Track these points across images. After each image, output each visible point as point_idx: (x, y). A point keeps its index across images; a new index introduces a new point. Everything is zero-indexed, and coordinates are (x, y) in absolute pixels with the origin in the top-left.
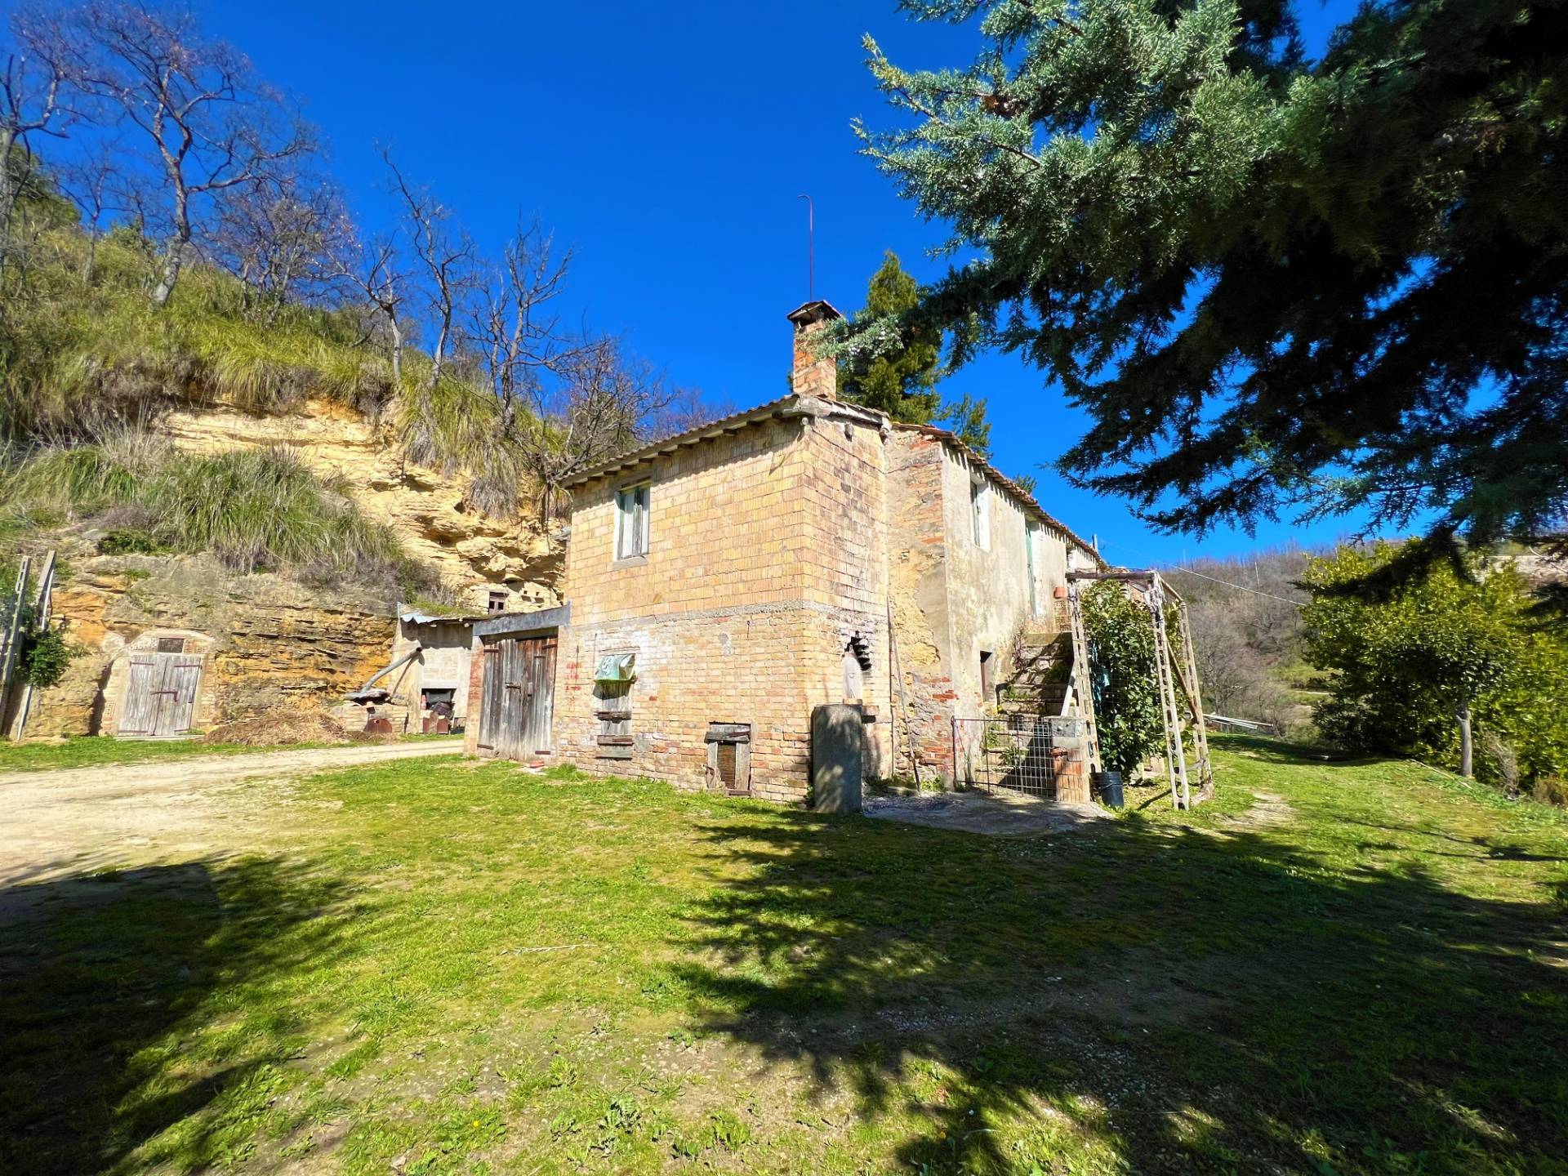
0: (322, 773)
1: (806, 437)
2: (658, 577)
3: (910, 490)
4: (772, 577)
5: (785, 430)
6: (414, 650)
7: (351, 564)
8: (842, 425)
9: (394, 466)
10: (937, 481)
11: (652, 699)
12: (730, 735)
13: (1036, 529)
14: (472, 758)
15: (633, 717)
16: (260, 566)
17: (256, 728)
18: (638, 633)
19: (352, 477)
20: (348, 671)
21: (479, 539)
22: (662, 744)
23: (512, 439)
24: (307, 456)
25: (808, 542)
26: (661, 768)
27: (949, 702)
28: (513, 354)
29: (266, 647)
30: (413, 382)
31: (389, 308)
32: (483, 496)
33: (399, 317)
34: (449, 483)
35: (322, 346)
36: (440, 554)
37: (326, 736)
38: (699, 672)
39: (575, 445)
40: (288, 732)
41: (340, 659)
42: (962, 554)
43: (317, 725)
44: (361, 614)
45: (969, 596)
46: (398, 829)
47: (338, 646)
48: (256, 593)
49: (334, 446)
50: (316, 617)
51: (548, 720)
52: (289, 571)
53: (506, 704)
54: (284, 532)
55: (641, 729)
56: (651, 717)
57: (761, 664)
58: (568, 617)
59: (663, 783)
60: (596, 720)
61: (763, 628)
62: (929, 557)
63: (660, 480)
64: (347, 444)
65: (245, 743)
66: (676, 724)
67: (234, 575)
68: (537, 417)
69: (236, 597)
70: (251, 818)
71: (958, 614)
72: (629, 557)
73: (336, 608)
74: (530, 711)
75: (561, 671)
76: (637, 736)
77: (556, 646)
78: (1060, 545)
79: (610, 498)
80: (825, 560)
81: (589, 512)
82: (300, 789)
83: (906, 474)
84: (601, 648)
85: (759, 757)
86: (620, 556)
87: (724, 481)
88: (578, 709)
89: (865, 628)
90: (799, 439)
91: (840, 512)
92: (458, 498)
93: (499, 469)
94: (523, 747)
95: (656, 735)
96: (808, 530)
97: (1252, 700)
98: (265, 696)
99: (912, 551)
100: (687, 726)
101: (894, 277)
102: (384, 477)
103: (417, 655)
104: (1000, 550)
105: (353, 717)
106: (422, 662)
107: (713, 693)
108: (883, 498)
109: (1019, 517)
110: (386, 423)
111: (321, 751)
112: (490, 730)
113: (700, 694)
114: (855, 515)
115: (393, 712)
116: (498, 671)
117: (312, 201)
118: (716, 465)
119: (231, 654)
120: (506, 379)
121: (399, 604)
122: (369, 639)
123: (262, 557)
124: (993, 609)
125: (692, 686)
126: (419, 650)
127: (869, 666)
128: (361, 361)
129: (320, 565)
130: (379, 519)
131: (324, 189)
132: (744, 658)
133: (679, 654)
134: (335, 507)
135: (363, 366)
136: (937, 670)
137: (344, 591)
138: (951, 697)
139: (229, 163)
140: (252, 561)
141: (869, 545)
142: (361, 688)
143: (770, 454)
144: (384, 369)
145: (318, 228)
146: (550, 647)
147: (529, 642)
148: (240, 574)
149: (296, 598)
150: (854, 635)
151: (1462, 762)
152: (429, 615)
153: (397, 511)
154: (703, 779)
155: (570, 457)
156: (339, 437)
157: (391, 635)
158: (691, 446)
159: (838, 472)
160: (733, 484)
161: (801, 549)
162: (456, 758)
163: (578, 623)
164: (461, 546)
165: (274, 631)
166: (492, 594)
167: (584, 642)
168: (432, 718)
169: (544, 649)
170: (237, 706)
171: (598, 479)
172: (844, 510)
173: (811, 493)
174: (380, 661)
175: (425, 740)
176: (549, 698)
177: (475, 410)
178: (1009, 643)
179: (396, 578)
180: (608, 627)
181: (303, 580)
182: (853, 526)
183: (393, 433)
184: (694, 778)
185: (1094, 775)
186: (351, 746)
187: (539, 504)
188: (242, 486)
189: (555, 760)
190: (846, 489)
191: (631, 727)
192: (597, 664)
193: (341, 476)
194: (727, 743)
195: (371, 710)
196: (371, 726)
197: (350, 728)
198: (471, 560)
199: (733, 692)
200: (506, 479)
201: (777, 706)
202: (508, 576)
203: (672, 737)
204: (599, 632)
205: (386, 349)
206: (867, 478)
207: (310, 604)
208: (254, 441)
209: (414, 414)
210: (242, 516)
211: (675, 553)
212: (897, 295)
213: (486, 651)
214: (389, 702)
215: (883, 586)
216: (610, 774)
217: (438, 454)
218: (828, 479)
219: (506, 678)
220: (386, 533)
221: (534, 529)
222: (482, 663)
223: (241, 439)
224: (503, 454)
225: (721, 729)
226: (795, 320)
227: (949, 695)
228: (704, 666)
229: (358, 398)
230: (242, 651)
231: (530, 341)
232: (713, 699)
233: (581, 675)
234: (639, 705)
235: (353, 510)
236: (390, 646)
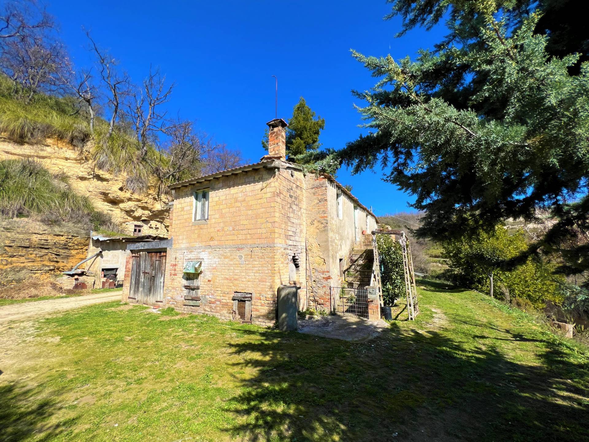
0: (50, 317)
1: (276, 177)
2: (212, 230)
3: (315, 197)
4: (262, 233)
5: (268, 173)
6: (98, 252)
7: (68, 213)
8: (290, 171)
9: (90, 170)
10: (325, 194)
11: (209, 281)
12: (243, 298)
13: (357, 209)
14: (126, 304)
15: (201, 288)
16: (20, 214)
17: (17, 291)
18: (203, 253)
19: (69, 174)
20: (65, 261)
21: (130, 203)
22: (213, 300)
23: (145, 161)
24: (46, 164)
25: (277, 219)
26: (213, 311)
27: (329, 280)
28: (147, 125)
29: (23, 252)
30: (100, 134)
31: (88, 101)
32: (132, 185)
33: (93, 105)
34: (116, 178)
35: (55, 114)
36: (111, 209)
37: (54, 293)
38: (230, 271)
39: (174, 165)
40: (33, 291)
41: (61, 256)
42: (334, 222)
43: (49, 288)
44: (73, 236)
45: (336, 238)
46: (88, 356)
47: (61, 250)
48: (18, 227)
49: (60, 160)
50: (49, 238)
51: (162, 287)
52: (35, 217)
53: (142, 280)
54: (34, 199)
55: (204, 293)
56: (209, 288)
57: (257, 269)
58: (171, 244)
59: (214, 317)
60: (184, 289)
61: (258, 254)
62: (322, 223)
63: (214, 189)
64: (67, 159)
65: (10, 298)
66: (220, 292)
67: (6, 219)
68: (157, 152)
69: (7, 229)
70: (9, 352)
71: (332, 246)
72: (199, 220)
73: (60, 233)
74: (153, 284)
75: (168, 267)
76: (202, 297)
77: (166, 256)
78: (364, 214)
79: (191, 195)
80: (283, 226)
81: (182, 200)
82: (37, 329)
83: (313, 190)
84: (187, 258)
85: (255, 307)
86: (195, 220)
87: (242, 192)
88: (176, 284)
89: (297, 252)
90: (274, 177)
91: (289, 206)
92: (120, 185)
93: (140, 174)
94: (150, 299)
95: (210, 296)
96: (277, 214)
97: (418, 261)
98: (21, 275)
99: (315, 221)
100: (224, 293)
101: (303, 107)
102: (85, 175)
103: (100, 254)
104: (346, 218)
105: (68, 283)
106: (102, 257)
107: (236, 280)
108: (304, 199)
109: (352, 205)
110: (87, 151)
111: (51, 301)
112: (135, 291)
113: (230, 280)
114: (294, 207)
115: (88, 280)
116: (139, 266)
117: (51, 49)
118: (238, 185)
119: (4, 256)
120: (143, 135)
121: (91, 231)
122: (76, 247)
123: (21, 211)
124: (343, 242)
125: (227, 276)
126: (101, 252)
127: (299, 266)
128: (74, 123)
129: (52, 214)
130: (82, 193)
131: (57, 44)
132: (249, 266)
133: (221, 263)
134: (60, 187)
135: (75, 125)
136: (325, 268)
137: (64, 226)
138: (330, 279)
139: (7, 27)
140: (16, 212)
141: (299, 218)
142: (72, 269)
143: (261, 183)
144: (85, 127)
145: (54, 62)
146: (163, 256)
147: (153, 254)
148: (9, 218)
149: (39, 229)
150: (293, 255)
151: (490, 291)
152: (106, 237)
153: (91, 189)
154: (231, 315)
155: (171, 169)
156: (62, 156)
157: (88, 245)
158: (227, 176)
159: (288, 190)
160: (245, 193)
161: (274, 222)
162: (118, 303)
163: (176, 247)
164: (122, 205)
165: (27, 244)
166: (136, 226)
167: (179, 255)
168: (107, 281)
169: (160, 257)
170: (7, 279)
171: (186, 186)
172: (290, 205)
173: (278, 200)
174: (82, 256)
175: (103, 292)
176: (162, 278)
177: (129, 147)
178: (348, 254)
179: (90, 220)
180: (190, 249)
181: (43, 221)
182: (293, 212)
183: (89, 156)
184: (227, 315)
185: (381, 308)
186: (66, 297)
187: (157, 189)
188: (11, 178)
189: (165, 306)
190: (291, 196)
191: (200, 293)
192: (185, 265)
193: (64, 173)
194: (241, 301)
195: (77, 279)
196: (76, 286)
197: (65, 288)
198: (126, 211)
199: (245, 280)
200: (143, 178)
201: (263, 286)
202: (143, 218)
203: (218, 298)
204: (185, 251)
205: (87, 118)
206: (299, 192)
207: (46, 232)
208: (19, 155)
209: (100, 149)
210: (10, 191)
211: (220, 220)
212: (304, 114)
213: (133, 256)
214: (85, 275)
215: (303, 235)
216: (190, 312)
217: (111, 165)
218: (284, 193)
219: (142, 268)
220: (86, 200)
221: (155, 199)
222: (131, 262)
223: (12, 154)
224: (141, 167)
225: (239, 295)
226: (270, 125)
227: (329, 278)
228: (232, 268)
229: (72, 140)
230: (10, 254)
231: (154, 120)
232: (236, 282)
233: (177, 270)
234: (203, 283)
235: (69, 189)
236: (87, 250)
